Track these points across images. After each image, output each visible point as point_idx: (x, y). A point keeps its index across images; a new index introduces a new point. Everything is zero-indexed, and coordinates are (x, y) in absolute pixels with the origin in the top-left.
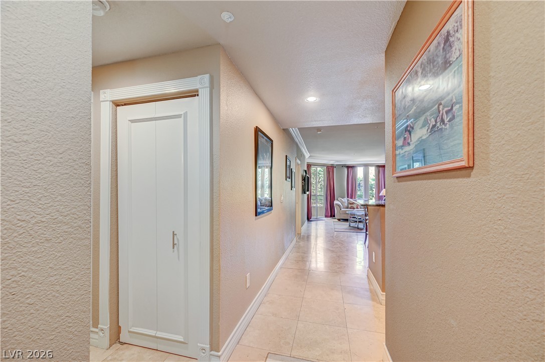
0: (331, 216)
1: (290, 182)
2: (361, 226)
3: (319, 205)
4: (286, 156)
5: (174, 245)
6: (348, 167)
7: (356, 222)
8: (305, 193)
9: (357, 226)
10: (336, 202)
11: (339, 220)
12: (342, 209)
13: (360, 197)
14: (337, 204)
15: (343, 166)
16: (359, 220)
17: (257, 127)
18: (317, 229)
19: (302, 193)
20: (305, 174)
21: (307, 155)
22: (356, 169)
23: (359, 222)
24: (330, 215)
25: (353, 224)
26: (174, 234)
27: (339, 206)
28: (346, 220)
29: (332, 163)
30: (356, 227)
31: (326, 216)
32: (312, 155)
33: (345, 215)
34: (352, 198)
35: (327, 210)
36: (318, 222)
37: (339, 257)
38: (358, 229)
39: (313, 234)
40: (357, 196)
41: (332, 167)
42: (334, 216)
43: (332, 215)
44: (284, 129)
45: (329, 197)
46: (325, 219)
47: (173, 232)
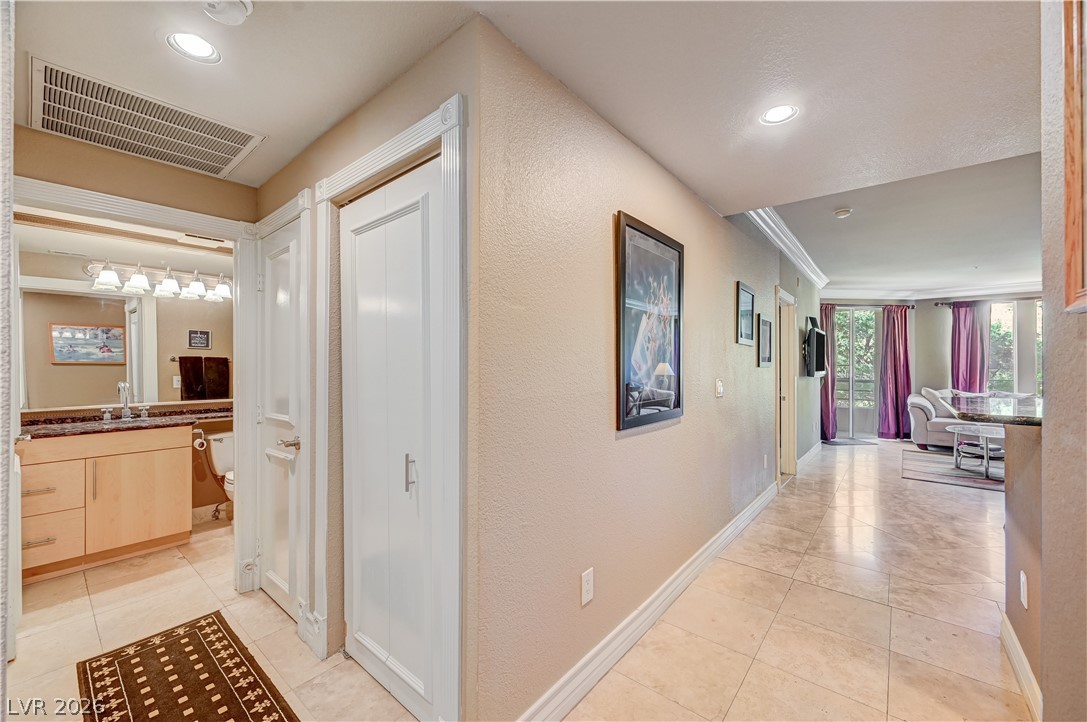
0: (897, 435)
1: (755, 349)
2: (997, 469)
3: (862, 403)
4: (738, 283)
5: (408, 483)
6: (957, 305)
7: (982, 457)
8: (810, 374)
9: (983, 469)
10: (912, 399)
11: (924, 447)
12: (934, 420)
13: (1006, 386)
14: (915, 406)
15: (939, 303)
16: (992, 454)
17: (619, 212)
18: (851, 467)
19: (802, 374)
20: (810, 326)
21: (820, 280)
22: (985, 308)
23: (991, 458)
24: (893, 430)
25: (969, 463)
26: (407, 461)
27: (922, 409)
28: (948, 450)
29: (901, 296)
30: (980, 474)
31: (882, 435)
32: (835, 278)
33: (943, 436)
34: (969, 387)
35: (884, 418)
36: (856, 447)
37: (900, 555)
38: (987, 477)
39: (840, 478)
40: (986, 384)
41: (903, 307)
42: (907, 436)
43: (902, 433)
44: (726, 217)
45: (891, 387)
46: (878, 440)
47: (407, 456)
